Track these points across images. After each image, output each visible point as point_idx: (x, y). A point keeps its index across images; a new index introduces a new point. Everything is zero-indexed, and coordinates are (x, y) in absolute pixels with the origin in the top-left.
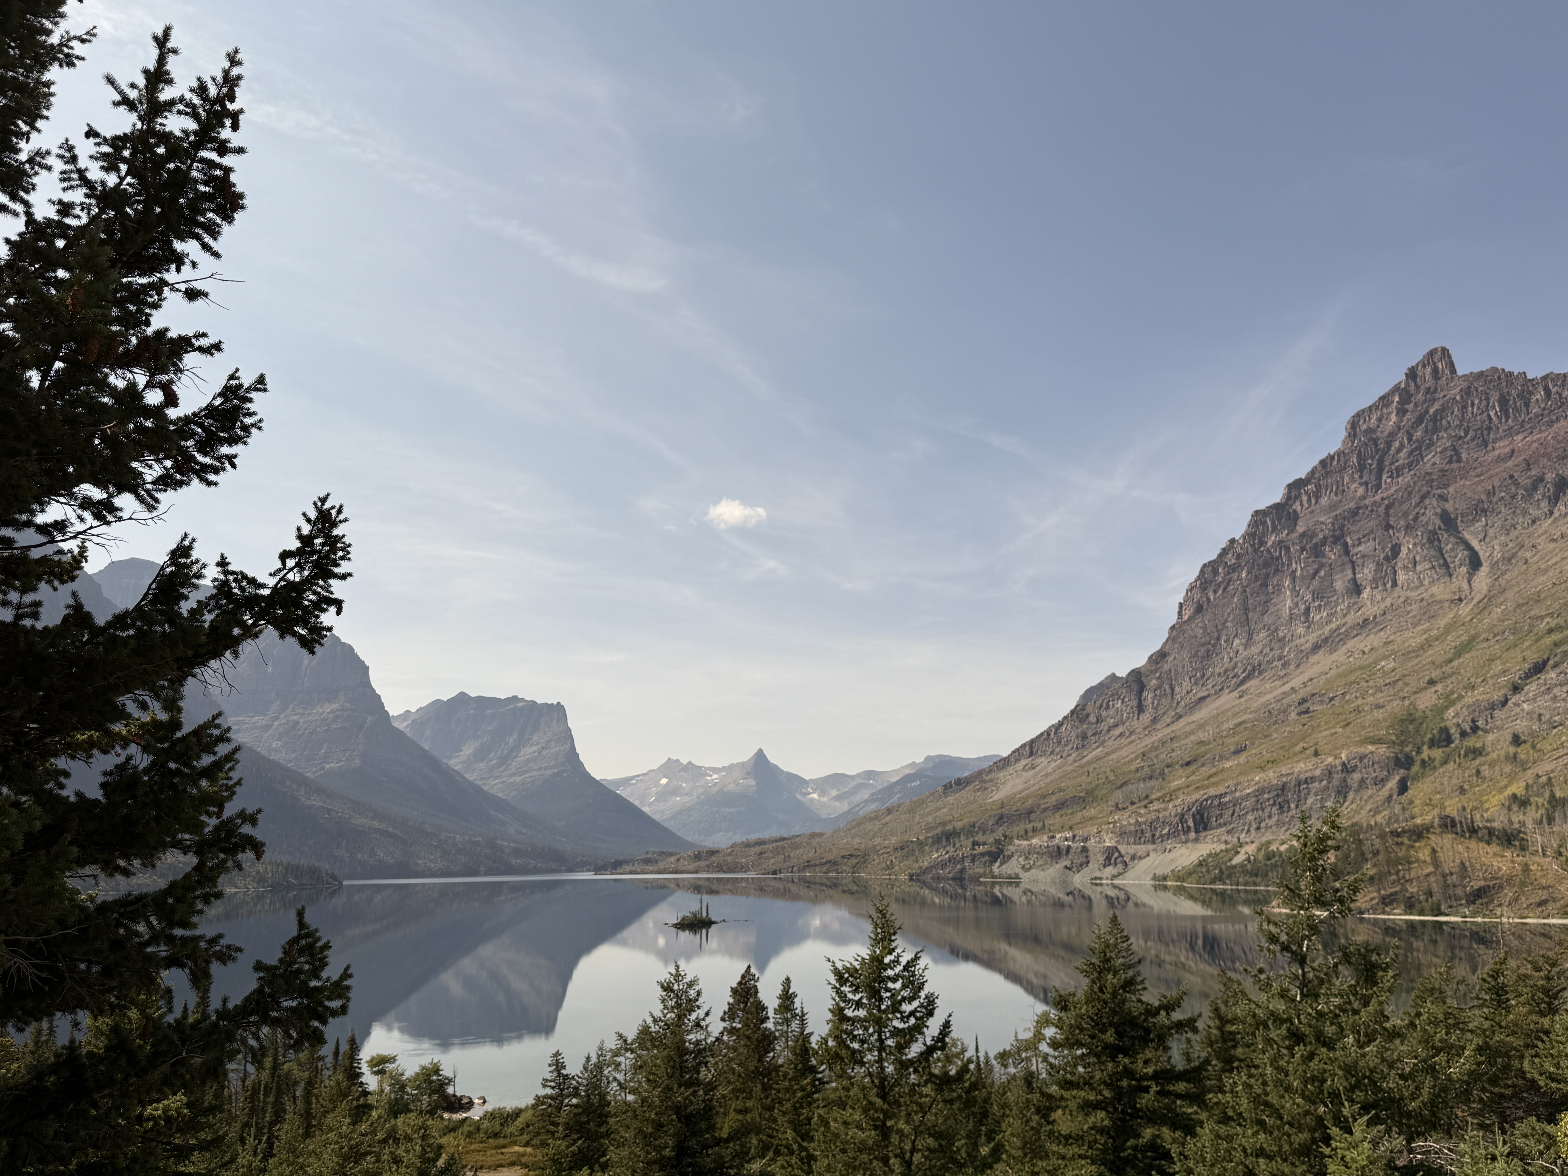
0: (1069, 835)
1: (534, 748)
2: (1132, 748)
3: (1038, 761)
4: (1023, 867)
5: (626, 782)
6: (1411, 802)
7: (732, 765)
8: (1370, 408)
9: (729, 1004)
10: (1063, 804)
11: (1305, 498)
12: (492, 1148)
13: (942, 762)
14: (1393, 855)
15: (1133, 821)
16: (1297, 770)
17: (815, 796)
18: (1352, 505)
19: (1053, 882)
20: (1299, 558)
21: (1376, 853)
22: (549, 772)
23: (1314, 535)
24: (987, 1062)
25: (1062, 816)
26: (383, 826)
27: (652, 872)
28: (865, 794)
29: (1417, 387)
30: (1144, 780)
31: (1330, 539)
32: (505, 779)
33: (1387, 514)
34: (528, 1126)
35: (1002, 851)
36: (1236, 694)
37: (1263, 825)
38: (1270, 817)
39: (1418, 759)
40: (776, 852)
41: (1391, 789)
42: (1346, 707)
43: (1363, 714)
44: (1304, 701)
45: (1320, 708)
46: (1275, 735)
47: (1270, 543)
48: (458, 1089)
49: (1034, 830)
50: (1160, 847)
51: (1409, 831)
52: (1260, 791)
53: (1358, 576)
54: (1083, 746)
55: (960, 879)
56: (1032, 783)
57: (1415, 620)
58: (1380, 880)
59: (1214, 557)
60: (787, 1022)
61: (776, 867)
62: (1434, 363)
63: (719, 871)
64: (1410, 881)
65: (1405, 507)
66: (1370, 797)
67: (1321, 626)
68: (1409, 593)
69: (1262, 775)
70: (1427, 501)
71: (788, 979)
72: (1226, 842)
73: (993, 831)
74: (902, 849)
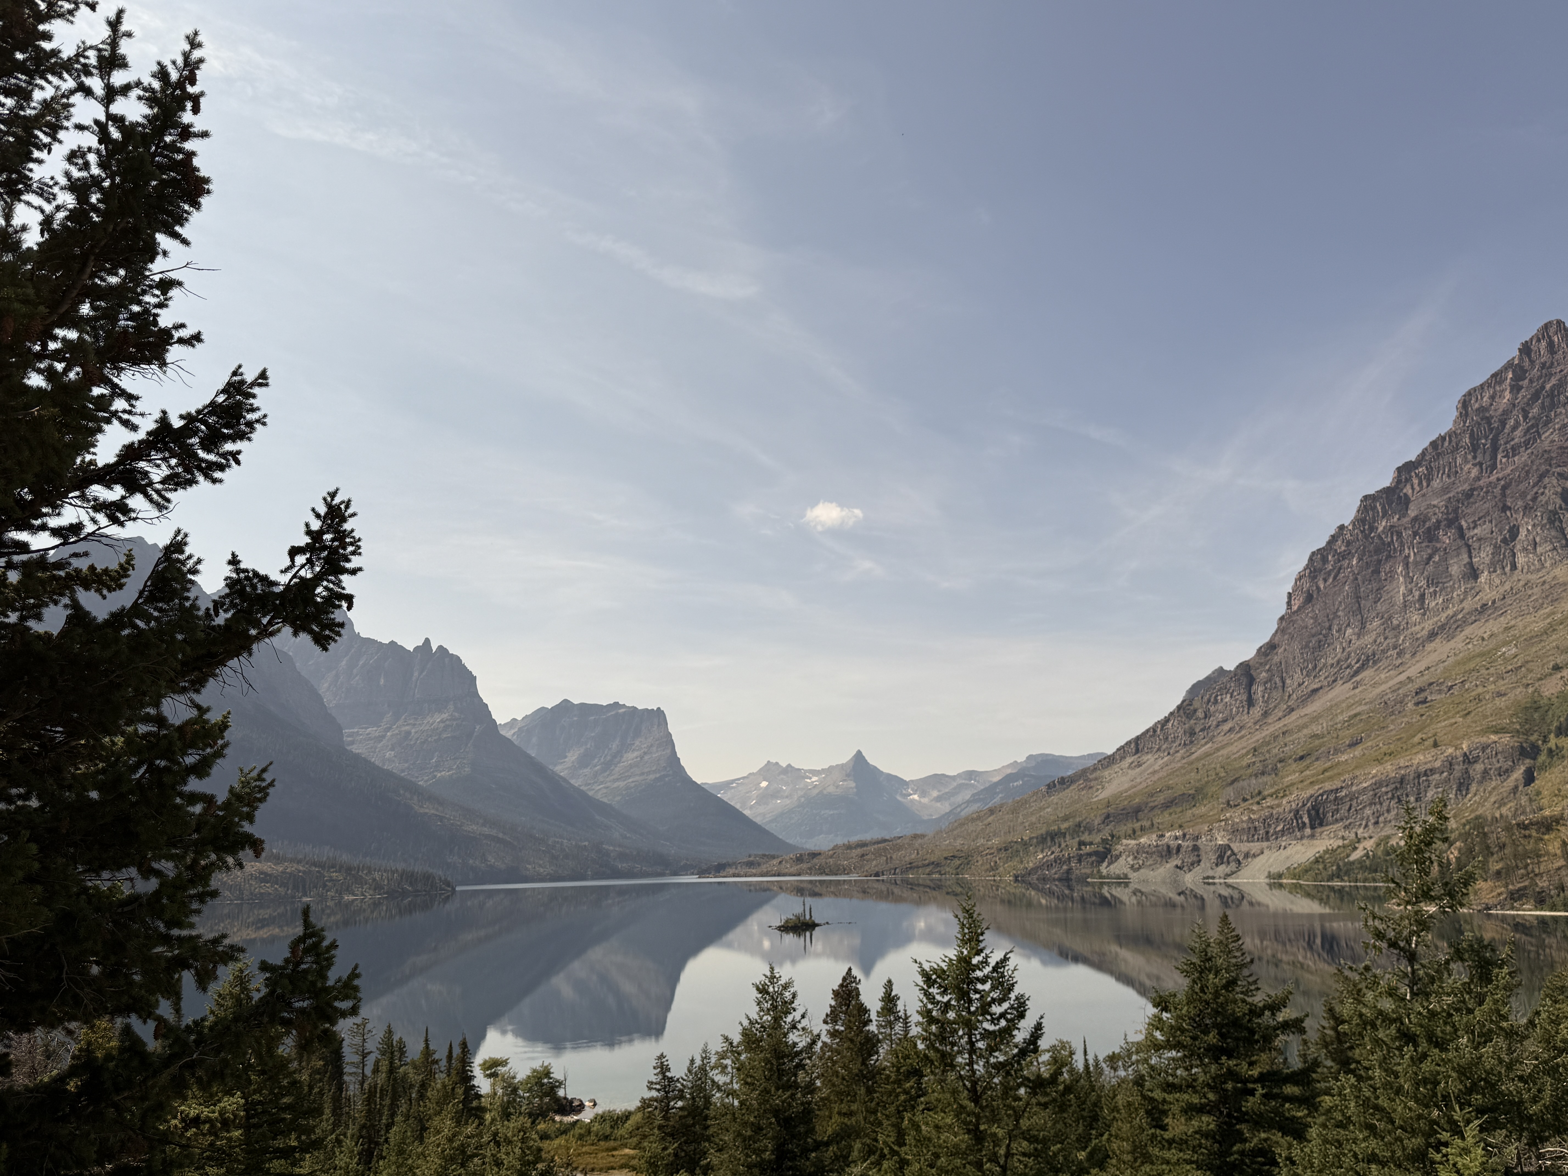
0: (1179, 833)
1: (636, 754)
2: (1243, 743)
3: (1145, 758)
4: (1132, 866)
5: (727, 785)
6: (1538, 793)
7: (831, 768)
8: (1482, 385)
9: (831, 1006)
10: (1172, 802)
11: (1416, 481)
12: (603, 1151)
13: (1045, 761)
14: (1520, 848)
15: (1245, 818)
16: (1415, 762)
17: (916, 797)
18: (1466, 487)
19: (1164, 882)
20: (1412, 543)
21: (1502, 847)
22: (652, 777)
23: (1426, 519)
24: (1097, 1065)
25: (1170, 814)
26: (494, 832)
27: (755, 875)
28: (967, 795)
29: (1532, 362)
30: (1256, 776)
31: (1443, 523)
32: (608, 784)
33: (1504, 495)
34: (638, 1129)
35: (1109, 851)
36: (1349, 685)
37: (1381, 819)
38: (1388, 811)
39: (1544, 748)
40: (878, 854)
41: (1517, 780)
42: (1466, 695)
43: (1484, 702)
44: (1421, 690)
45: (1438, 697)
46: (1392, 727)
47: (1380, 529)
48: (568, 1092)
49: (1142, 829)
50: (1274, 844)
51: (1537, 823)
52: (1378, 785)
53: (1474, 560)
54: (1191, 742)
55: (1066, 879)
56: (1138, 780)
57: (1537, 604)
58: (1507, 874)
59: (1322, 544)
60: (890, 1025)
61: (879, 869)
62: (1549, 337)
63: (821, 874)
64: (1540, 875)
65: (1522, 487)
66: (1494, 789)
67: (1437, 612)
68: (1529, 576)
69: (1380, 768)
70: (1546, 480)
71: (890, 981)
72: (1343, 838)
73: (1099, 831)
74: (1006, 850)
